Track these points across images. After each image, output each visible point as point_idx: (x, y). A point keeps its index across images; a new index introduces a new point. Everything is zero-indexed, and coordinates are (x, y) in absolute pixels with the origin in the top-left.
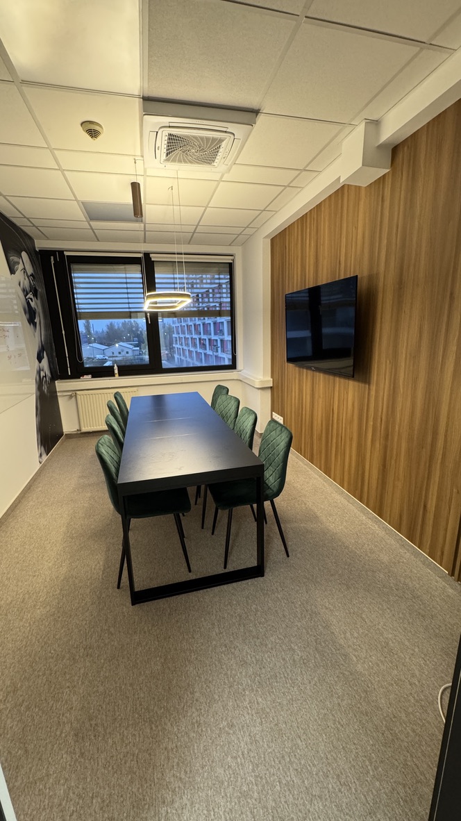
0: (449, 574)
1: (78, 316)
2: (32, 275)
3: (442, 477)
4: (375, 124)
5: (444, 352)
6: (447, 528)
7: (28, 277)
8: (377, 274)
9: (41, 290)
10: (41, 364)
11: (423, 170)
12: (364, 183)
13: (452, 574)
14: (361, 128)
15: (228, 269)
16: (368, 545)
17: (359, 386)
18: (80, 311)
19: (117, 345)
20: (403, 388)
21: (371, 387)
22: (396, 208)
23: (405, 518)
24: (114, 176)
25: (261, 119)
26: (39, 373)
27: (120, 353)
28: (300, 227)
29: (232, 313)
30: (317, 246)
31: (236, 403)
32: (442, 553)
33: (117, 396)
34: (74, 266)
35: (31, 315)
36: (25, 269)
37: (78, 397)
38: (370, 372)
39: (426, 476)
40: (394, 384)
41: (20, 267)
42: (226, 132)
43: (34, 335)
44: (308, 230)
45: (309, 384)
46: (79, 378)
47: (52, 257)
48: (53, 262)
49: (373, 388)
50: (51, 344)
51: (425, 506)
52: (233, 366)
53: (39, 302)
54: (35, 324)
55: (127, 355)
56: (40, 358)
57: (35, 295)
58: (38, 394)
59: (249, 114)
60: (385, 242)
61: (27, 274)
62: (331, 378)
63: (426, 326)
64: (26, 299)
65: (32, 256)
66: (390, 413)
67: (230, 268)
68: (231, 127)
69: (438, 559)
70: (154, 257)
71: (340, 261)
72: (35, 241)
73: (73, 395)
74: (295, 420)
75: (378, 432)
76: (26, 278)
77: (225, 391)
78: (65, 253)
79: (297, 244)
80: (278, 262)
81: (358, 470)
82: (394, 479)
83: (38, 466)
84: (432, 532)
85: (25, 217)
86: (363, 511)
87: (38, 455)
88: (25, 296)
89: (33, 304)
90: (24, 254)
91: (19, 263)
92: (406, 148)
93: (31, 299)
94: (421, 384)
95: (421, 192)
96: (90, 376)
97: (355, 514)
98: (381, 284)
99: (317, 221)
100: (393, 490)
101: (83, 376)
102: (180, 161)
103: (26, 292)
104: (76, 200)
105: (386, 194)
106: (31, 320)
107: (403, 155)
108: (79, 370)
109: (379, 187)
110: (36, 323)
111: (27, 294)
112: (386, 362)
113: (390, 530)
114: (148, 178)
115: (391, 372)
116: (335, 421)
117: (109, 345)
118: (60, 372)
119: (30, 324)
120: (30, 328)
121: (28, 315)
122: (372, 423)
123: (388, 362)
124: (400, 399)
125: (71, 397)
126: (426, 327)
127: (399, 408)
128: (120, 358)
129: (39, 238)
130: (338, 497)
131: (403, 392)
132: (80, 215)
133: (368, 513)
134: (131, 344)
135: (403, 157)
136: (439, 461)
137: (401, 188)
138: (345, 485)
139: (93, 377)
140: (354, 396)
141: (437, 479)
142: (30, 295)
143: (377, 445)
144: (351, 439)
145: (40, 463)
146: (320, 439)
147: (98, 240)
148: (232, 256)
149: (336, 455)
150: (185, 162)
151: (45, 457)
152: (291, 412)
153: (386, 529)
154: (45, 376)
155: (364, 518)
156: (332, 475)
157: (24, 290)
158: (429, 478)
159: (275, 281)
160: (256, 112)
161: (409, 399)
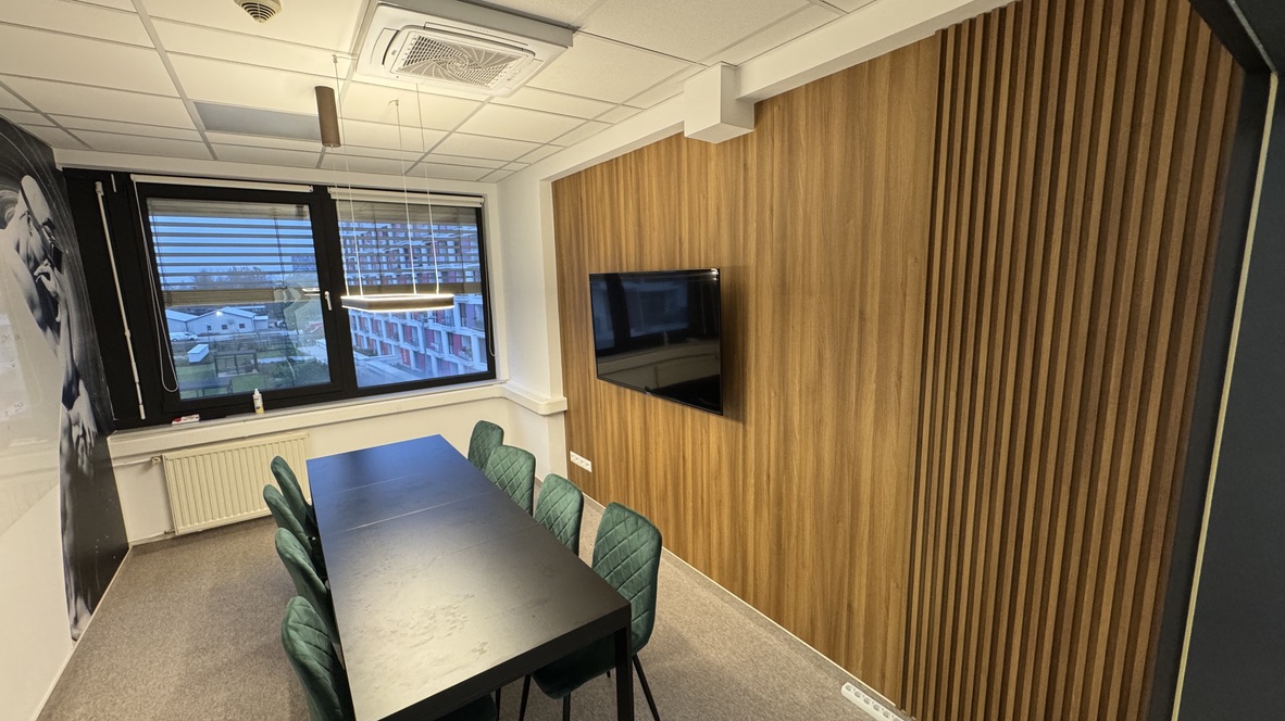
0: (897, 707)
1: (165, 299)
2: (48, 223)
3: (872, 564)
4: (733, 71)
5: (858, 390)
6: (886, 639)
7: (39, 229)
8: (745, 268)
9: (70, 250)
10: (73, 413)
11: (804, 144)
12: (714, 140)
13: (903, 707)
14: (716, 72)
15: (474, 217)
16: (774, 677)
17: (726, 425)
18: (170, 288)
19: (219, 313)
20: (800, 433)
21: (748, 428)
22: (768, 183)
23: (819, 624)
24: (285, 74)
25: (577, 38)
26: (68, 431)
27: (224, 327)
28: (605, 176)
29: (484, 288)
30: (639, 209)
31: (529, 463)
32: (883, 676)
33: (279, 468)
34: (152, 203)
35: (46, 309)
36: (30, 212)
37: (169, 466)
38: (744, 405)
39: (847, 562)
40: (785, 426)
41: (20, 208)
42: (522, 49)
43: (55, 352)
44: (622, 183)
45: (638, 413)
46: (169, 422)
47: (99, 186)
48: (100, 195)
49: (751, 429)
50: (95, 360)
51: (850, 607)
52: (490, 374)
53: (65, 276)
54: (56, 328)
55: (241, 330)
56: (69, 399)
57: (57, 263)
58: (68, 478)
59: (563, 31)
60: (753, 226)
61: (35, 222)
62: (678, 407)
63: (828, 351)
64: (35, 278)
65: (47, 183)
66: (781, 468)
67: (479, 215)
68: (531, 45)
69: (878, 684)
70: (335, 193)
71: (680, 239)
72: (54, 150)
73: (156, 460)
74: (614, 467)
75: (765, 492)
76: (34, 231)
77: (496, 435)
78: (132, 177)
79: (602, 200)
80: (567, 220)
81: (735, 551)
82: (797, 568)
83: (70, 649)
84: (865, 643)
85: (37, 111)
86: (749, 615)
87: (68, 622)
88: (32, 272)
89: (50, 285)
90: (28, 182)
91: (14, 202)
92: (776, 109)
93: (47, 275)
94: (828, 432)
95: (803, 174)
96: (196, 418)
97: (738, 622)
98: (752, 283)
99: (637, 173)
100: (797, 581)
101: (178, 417)
102: (428, 74)
103: (32, 262)
104: (183, 97)
105: (749, 159)
106: (48, 322)
107: (772, 116)
108: (167, 409)
109: (738, 150)
110: (59, 324)
111: (37, 265)
112: (770, 394)
113: (796, 642)
114: (352, 85)
115: (779, 408)
116: (689, 473)
117: (198, 312)
118: (118, 415)
119: (44, 329)
120: (44, 338)
121: (38, 313)
122: (753, 481)
123: (773, 394)
124: (796, 448)
125: (149, 465)
126: (828, 354)
127: (795, 462)
128: (226, 337)
129: (63, 145)
130: (703, 593)
131: (801, 440)
132: (185, 120)
133: (758, 617)
134: (251, 310)
135: (772, 118)
136: (865, 543)
137: (772, 157)
138: (715, 572)
139: (203, 419)
140: (720, 438)
141: (865, 567)
142: (45, 267)
143: (765, 514)
144: (720, 503)
145: (75, 639)
146: (664, 499)
147: (215, 158)
148: (481, 197)
149: (694, 526)
150: (437, 75)
151: (86, 621)
152: (606, 454)
153: (789, 641)
154: (84, 435)
155: (752, 626)
156: (690, 557)
157: (28, 259)
158: (852, 565)
159: (564, 246)
160: (574, 29)
161: (811, 451)
